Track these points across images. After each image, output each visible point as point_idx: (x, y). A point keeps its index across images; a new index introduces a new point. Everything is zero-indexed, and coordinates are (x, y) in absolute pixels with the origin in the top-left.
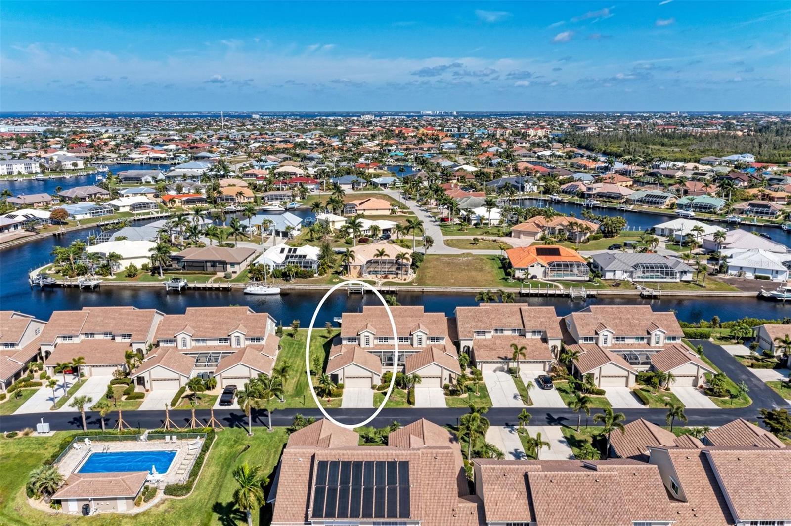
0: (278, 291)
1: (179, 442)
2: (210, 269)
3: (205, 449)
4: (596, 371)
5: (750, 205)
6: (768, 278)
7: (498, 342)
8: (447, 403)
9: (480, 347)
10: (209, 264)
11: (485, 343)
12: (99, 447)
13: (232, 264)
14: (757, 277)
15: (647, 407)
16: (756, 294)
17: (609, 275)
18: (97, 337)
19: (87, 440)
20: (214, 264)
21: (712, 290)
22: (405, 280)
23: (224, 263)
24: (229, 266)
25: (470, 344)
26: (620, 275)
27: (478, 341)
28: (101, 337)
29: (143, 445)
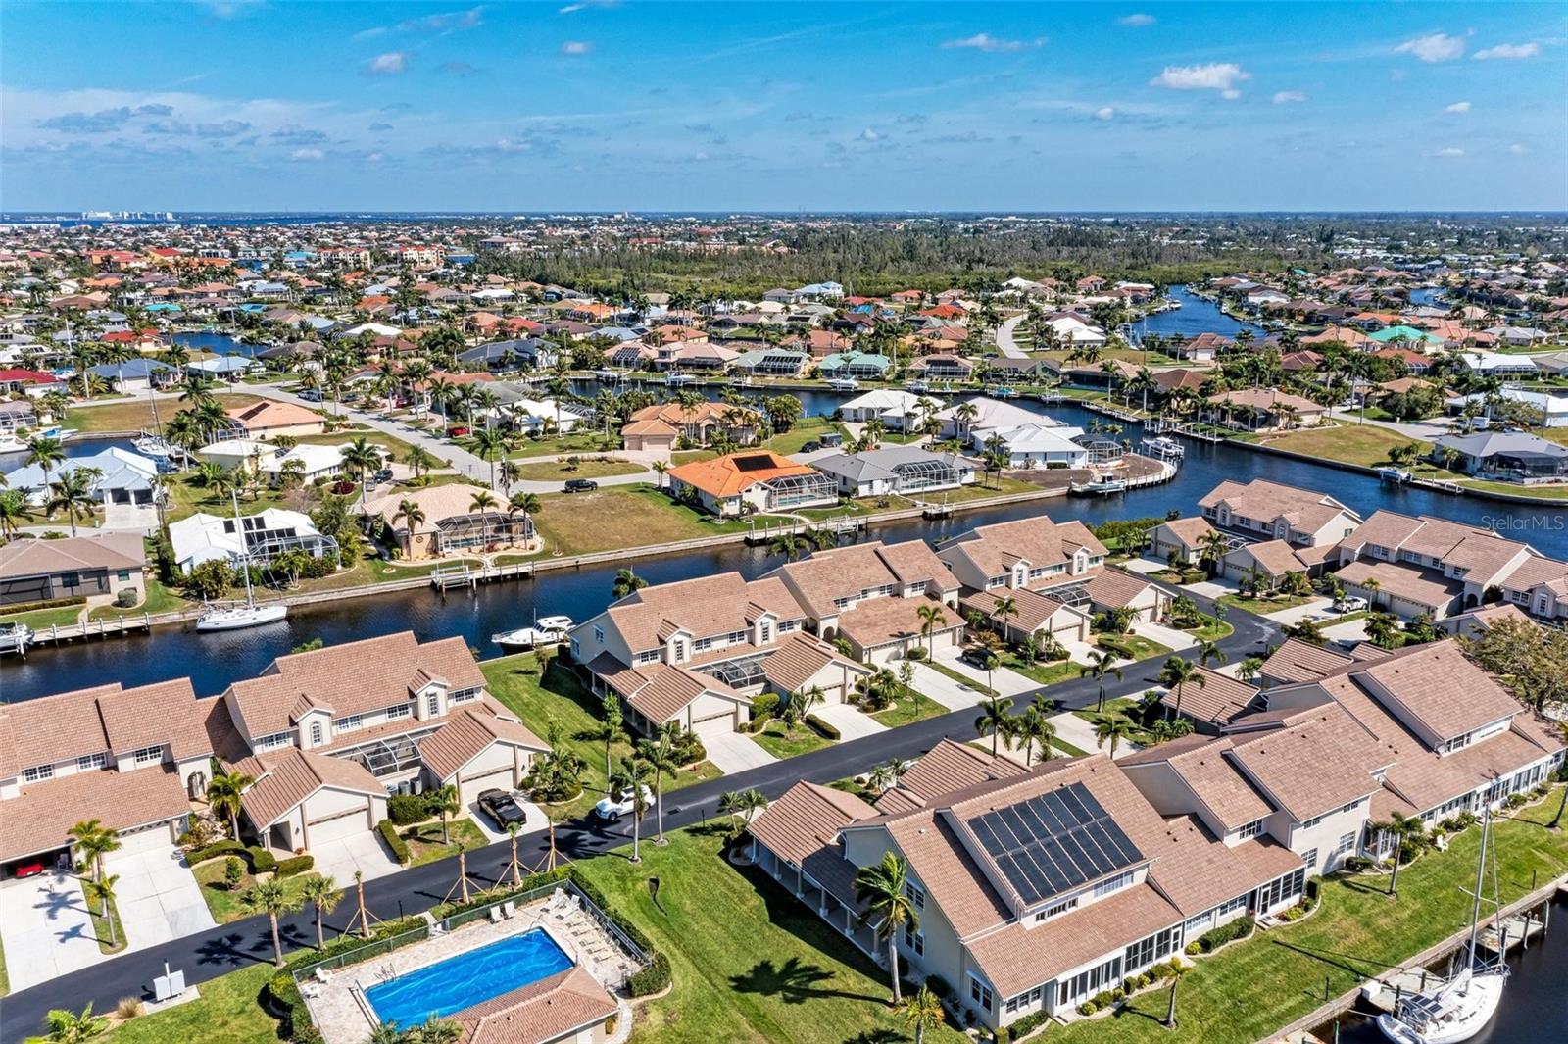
0: (282, 612)
2: (59, 592)
4: (1045, 626)
5: (928, 362)
6: (1064, 465)
7: (870, 612)
9: (852, 625)
10: (57, 582)
11: (854, 618)
12: (370, 972)
13: (123, 573)
14: (1049, 466)
15: (1133, 661)
17: (864, 490)
18: (59, 773)
20: (70, 578)
21: (1010, 493)
22: (532, 548)
23: (101, 573)
24: (113, 579)
25: (833, 623)
26: (880, 489)
27: (845, 615)
28: (73, 770)
29: (455, 940)
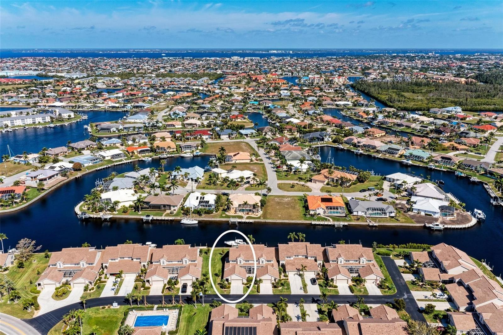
0: (197, 222)
1: (169, 311)
2: (163, 208)
3: (179, 314)
4: (334, 278)
5: (441, 157)
6: (431, 215)
7: (296, 261)
8: (273, 292)
9: (288, 264)
10: (162, 206)
11: (290, 262)
12: (140, 313)
13: (174, 206)
14: (426, 215)
15: (353, 294)
16: (423, 225)
18: (125, 259)
19: (134, 310)
20: (164, 206)
22: (257, 215)
23: (170, 206)
24: (172, 207)
25: (284, 262)
26: (360, 214)
27: (288, 260)
29: (155, 313)
